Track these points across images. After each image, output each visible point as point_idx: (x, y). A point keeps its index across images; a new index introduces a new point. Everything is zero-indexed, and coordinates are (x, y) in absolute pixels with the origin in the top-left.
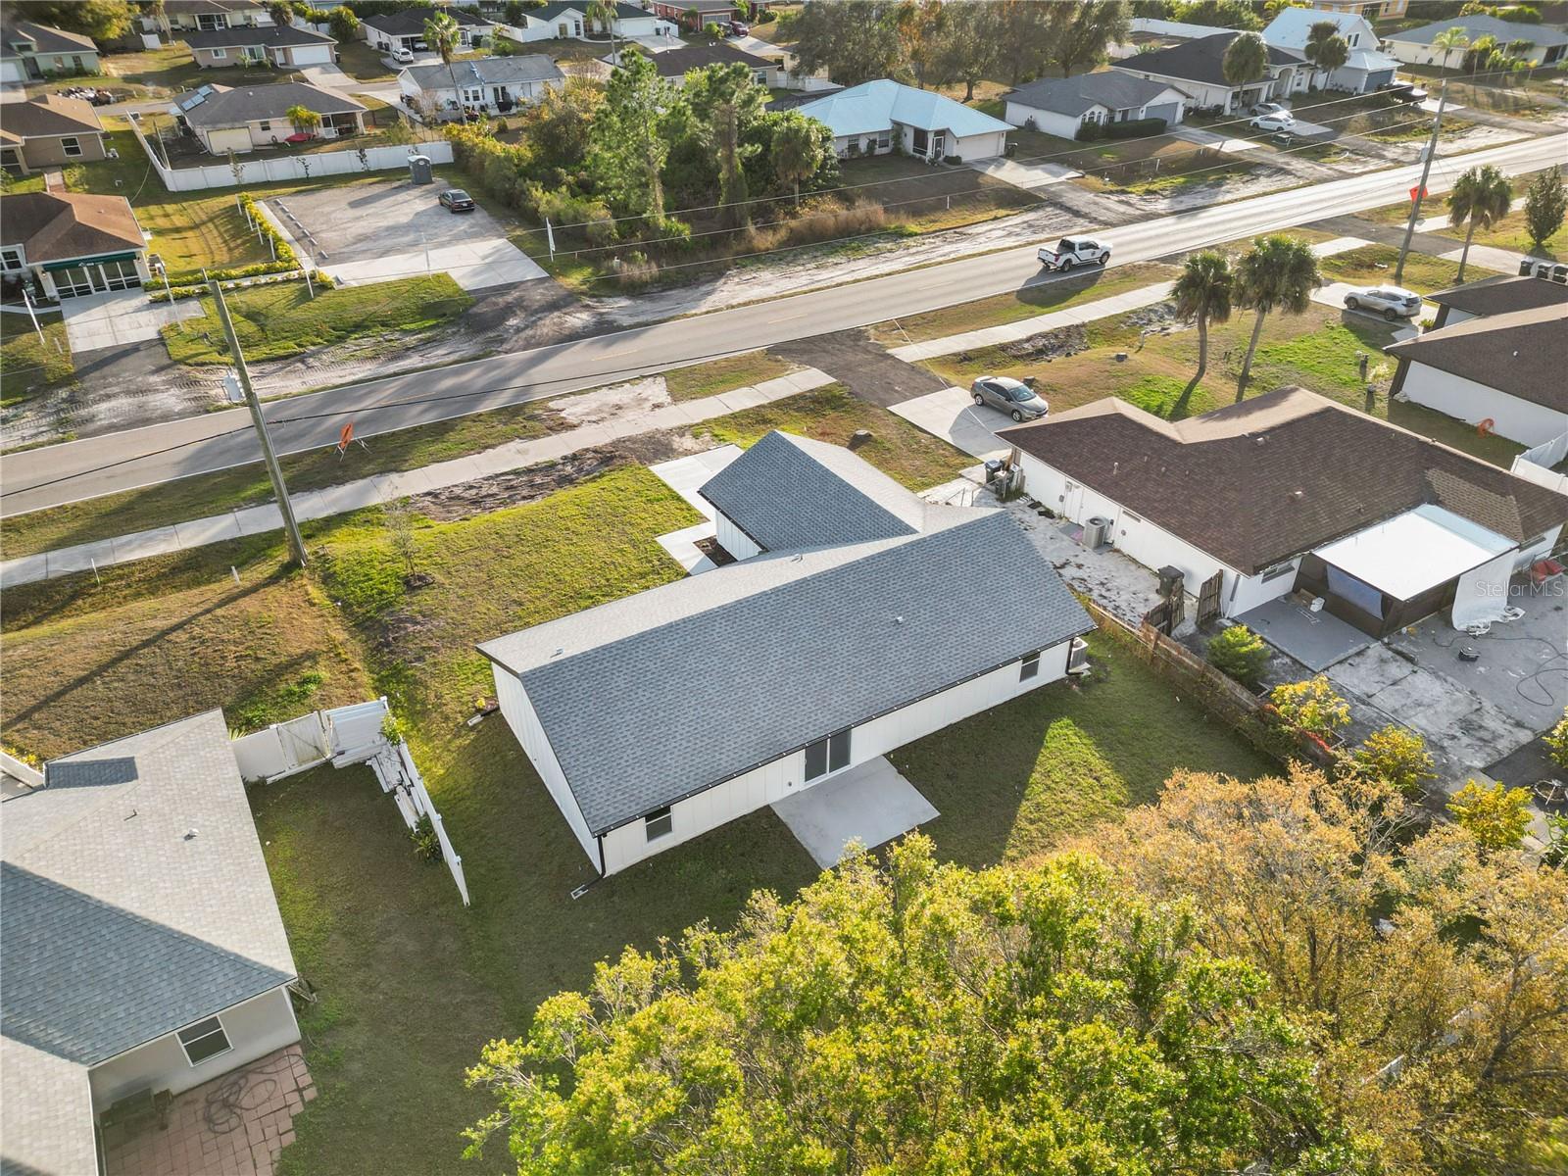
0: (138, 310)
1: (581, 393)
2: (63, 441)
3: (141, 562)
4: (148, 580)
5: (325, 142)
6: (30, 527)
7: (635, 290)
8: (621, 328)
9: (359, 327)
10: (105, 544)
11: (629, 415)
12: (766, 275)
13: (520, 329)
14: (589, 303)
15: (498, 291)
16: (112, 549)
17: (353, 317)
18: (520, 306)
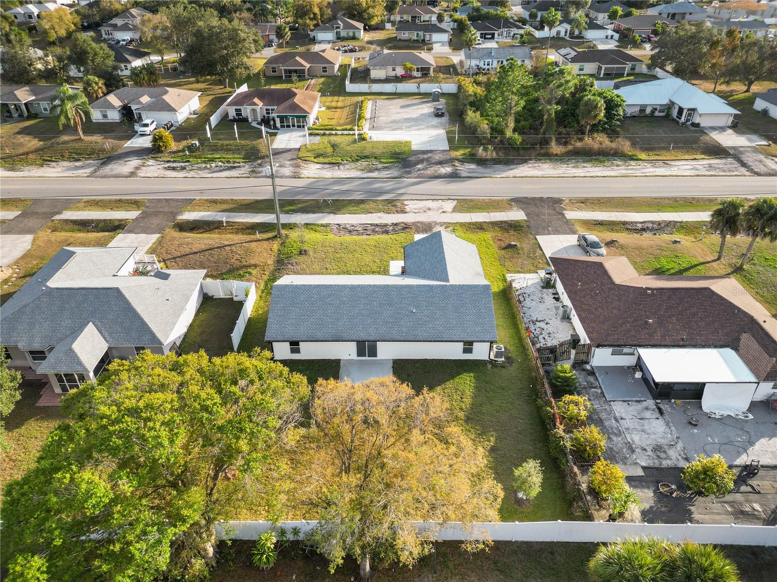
0: (300, 137)
1: (420, 200)
2: (248, 177)
3: (239, 223)
4: (238, 229)
5: (415, 78)
6: (220, 203)
7: (482, 162)
8: (460, 177)
9: (366, 157)
10: (235, 214)
11: (430, 213)
12: (546, 166)
13: (419, 170)
14: (456, 164)
15: (424, 152)
16: (235, 217)
17: (366, 153)
18: (428, 160)
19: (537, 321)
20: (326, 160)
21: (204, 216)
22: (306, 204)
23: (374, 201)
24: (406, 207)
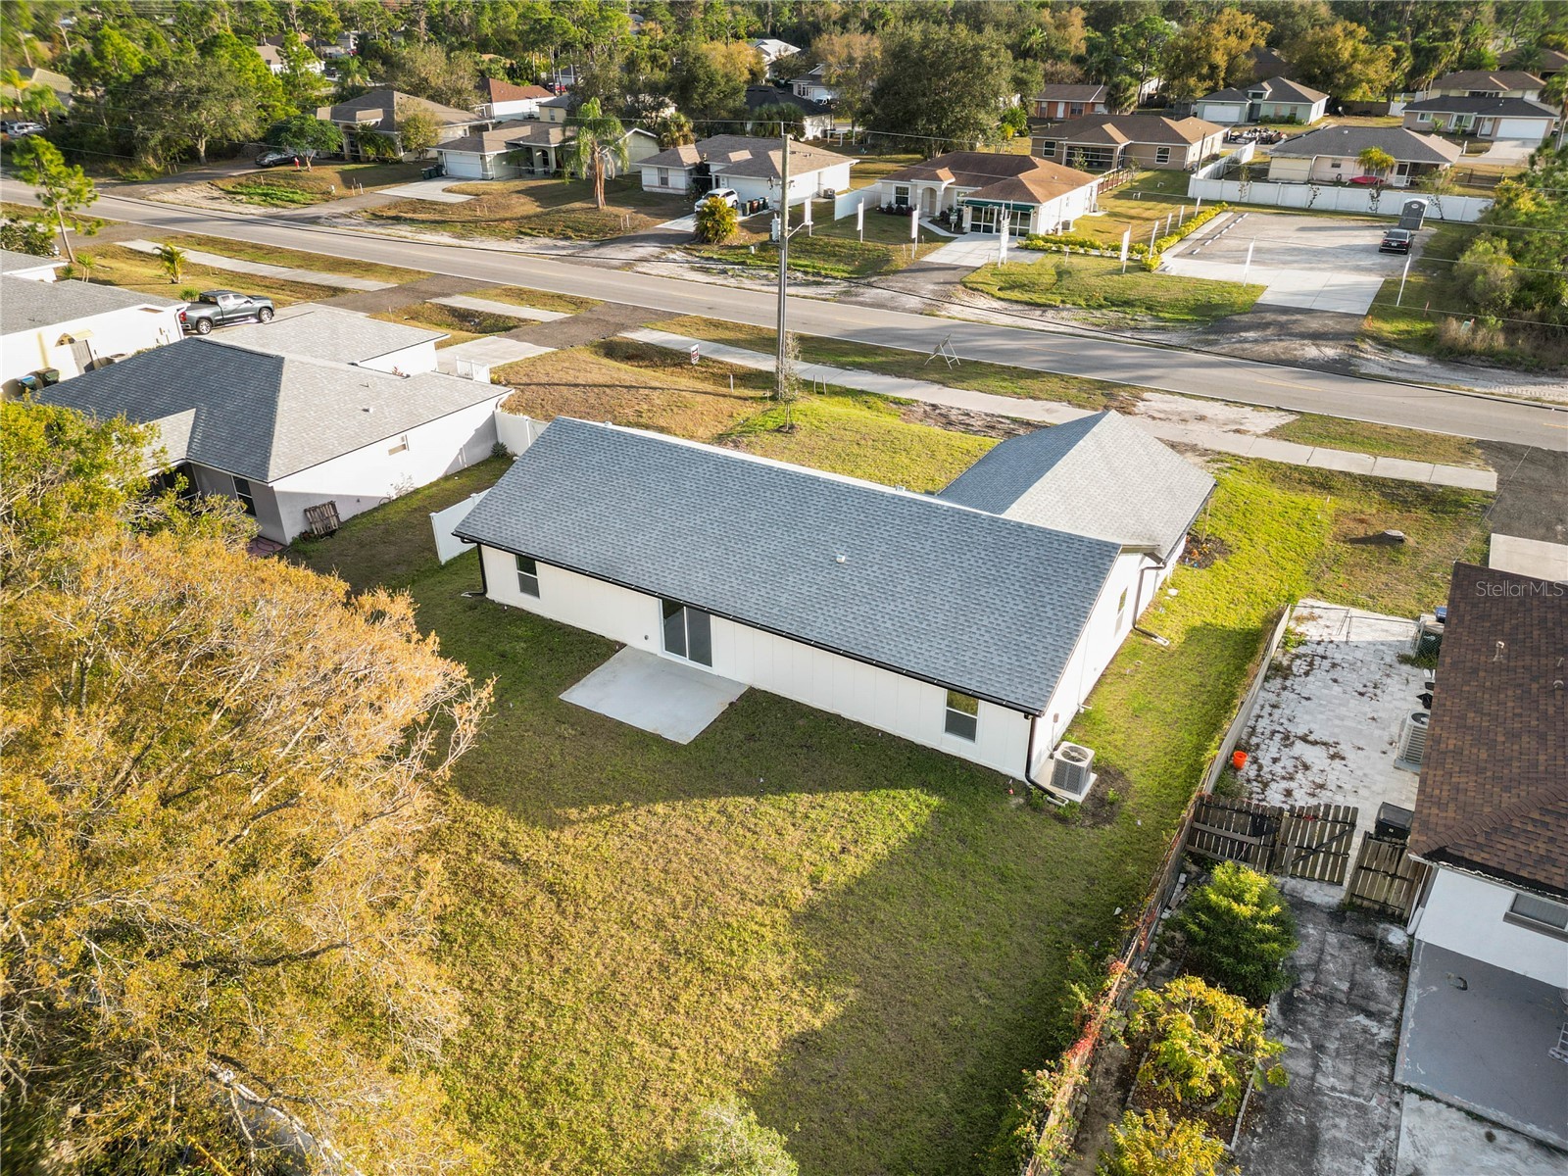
1: (1191, 397)
2: (826, 300)
4: (713, 373)
8: (1354, 374)
9: (1129, 304)
13: (1245, 341)
14: (1365, 346)
15: (1285, 310)
16: (728, 353)
17: (1132, 295)
18: (1282, 326)
19: (1304, 739)
20: (1025, 297)
21: (669, 342)
22: (899, 358)
23: (1062, 378)
24: (1140, 404)
